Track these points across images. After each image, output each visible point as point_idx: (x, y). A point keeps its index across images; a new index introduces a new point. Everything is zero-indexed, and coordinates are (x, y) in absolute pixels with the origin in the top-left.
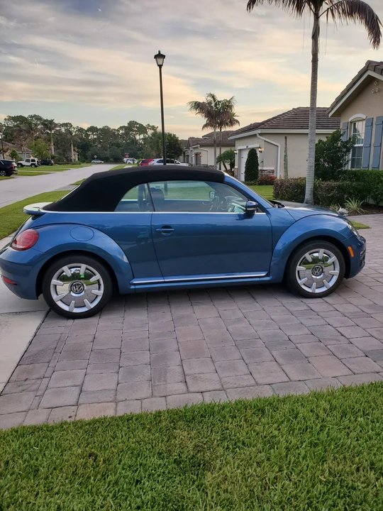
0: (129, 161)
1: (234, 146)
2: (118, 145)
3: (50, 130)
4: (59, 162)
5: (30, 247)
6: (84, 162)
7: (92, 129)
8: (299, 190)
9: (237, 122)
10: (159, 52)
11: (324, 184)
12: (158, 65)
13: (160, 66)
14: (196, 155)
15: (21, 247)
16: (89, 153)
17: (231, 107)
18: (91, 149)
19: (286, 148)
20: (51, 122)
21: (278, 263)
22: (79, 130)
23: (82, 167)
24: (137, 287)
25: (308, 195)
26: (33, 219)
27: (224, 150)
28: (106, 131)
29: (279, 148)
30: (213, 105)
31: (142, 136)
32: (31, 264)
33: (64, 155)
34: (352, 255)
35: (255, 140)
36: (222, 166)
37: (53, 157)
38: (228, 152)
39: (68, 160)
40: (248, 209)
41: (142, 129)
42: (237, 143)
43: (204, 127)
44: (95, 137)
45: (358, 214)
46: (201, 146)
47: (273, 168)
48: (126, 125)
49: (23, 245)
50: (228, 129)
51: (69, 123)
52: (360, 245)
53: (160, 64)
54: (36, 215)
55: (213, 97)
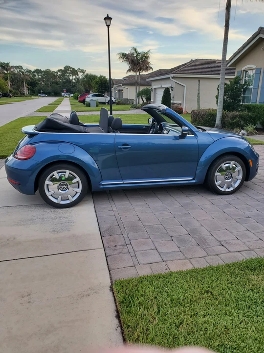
0: (66, 95)
1: (150, 85)
2: (57, 83)
3: (7, 71)
4: (15, 95)
5: (29, 158)
6: (33, 95)
7: (38, 71)
8: (212, 118)
9: (151, 68)
10: (108, 16)
11: (230, 114)
12: (107, 25)
13: (108, 26)
14: (119, 91)
15: (23, 158)
16: (36, 89)
17: (147, 57)
18: (37, 85)
19: (199, 88)
20: (8, 64)
21: (201, 171)
22: (28, 71)
23: (33, 99)
24: (104, 186)
25: (218, 122)
26: (29, 137)
27: (142, 88)
28: (47, 73)
29: (185, 87)
30: (135, 55)
31: (74, 77)
32: (31, 169)
33: (18, 90)
34: (251, 166)
35: (168, 81)
36: (141, 99)
37: (11, 91)
38: (145, 90)
39: (21, 94)
40: (184, 132)
41: (74, 72)
42: (153, 84)
43: (127, 71)
44: (40, 77)
45: (253, 134)
46: (124, 85)
47: (180, 102)
48: (63, 69)
49: (24, 157)
50: (145, 73)
51: (20, 66)
52: (256, 158)
53: (108, 24)
54: (31, 135)
55: (135, 50)
